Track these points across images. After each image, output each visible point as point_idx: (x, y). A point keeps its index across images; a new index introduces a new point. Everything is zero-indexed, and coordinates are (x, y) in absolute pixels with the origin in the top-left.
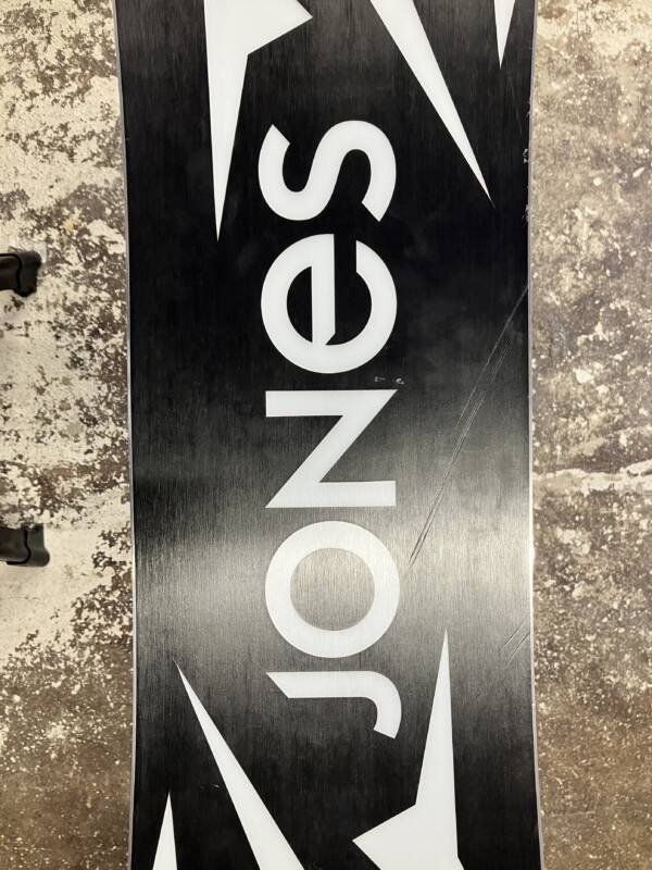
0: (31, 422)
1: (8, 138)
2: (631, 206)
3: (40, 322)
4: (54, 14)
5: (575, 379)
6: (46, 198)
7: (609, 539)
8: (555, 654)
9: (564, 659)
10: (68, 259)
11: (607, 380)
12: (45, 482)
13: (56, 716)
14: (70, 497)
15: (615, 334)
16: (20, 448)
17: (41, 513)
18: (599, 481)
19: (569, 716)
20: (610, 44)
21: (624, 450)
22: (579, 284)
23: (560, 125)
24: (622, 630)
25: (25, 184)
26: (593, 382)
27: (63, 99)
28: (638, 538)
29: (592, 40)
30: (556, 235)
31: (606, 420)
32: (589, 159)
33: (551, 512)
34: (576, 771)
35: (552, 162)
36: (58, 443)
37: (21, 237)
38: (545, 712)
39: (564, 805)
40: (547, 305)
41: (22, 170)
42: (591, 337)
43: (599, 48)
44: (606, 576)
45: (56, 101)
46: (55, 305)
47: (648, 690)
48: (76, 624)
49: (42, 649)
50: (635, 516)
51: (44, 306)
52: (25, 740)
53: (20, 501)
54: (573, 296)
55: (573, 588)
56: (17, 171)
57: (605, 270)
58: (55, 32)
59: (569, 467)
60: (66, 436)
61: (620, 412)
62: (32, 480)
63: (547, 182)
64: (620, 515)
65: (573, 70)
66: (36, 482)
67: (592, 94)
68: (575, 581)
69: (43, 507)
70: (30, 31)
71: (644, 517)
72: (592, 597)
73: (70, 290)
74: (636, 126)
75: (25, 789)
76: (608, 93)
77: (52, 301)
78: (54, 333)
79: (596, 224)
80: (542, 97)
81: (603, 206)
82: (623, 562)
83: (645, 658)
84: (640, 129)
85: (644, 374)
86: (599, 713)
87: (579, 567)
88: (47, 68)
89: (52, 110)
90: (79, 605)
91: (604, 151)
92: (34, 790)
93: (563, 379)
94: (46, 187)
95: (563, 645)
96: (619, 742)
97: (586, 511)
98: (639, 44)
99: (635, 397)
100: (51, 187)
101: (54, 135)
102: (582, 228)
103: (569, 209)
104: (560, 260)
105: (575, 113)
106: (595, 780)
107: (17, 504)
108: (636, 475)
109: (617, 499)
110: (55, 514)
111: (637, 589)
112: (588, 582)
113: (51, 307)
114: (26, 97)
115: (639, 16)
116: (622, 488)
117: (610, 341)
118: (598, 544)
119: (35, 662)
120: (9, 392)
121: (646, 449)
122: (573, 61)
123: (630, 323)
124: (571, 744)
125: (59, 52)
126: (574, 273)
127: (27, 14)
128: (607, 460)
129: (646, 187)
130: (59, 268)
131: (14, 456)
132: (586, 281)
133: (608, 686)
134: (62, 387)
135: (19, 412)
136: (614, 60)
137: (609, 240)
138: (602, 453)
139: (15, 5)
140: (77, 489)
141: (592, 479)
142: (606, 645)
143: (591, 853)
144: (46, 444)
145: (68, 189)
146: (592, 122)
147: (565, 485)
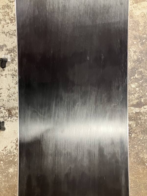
0: (6, 97)
1: (2, 33)
2: (143, 48)
3: (9, 74)
4: (13, 6)
5: (131, 85)
6: (11, 46)
7: (140, 123)
10: (16, 60)
11: (138, 87)
12: (9, 111)
13: (11, 166)
14: (15, 114)
15: (140, 77)
16: (4, 103)
17: (8, 119)
20: (137, 13)
22: (132, 65)
24: (143, 144)
25: (6, 43)
26: (135, 87)
28: (146, 123)
29: (133, 12)
31: (139, 96)
32: (133, 38)
34: (133, 178)
36: (13, 102)
37: (5, 55)
41: (5, 40)
42: (134, 77)
43: (135, 14)
44: (139, 132)
45: (13, 25)
48: (16, 144)
49: (8, 150)
50: (146, 118)
51: (10, 70)
52: (4, 172)
53: (3, 115)
54: (130, 68)
55: (132, 135)
57: (137, 62)
58: (13, 9)
59: (130, 107)
60: (15, 100)
61: (142, 94)
62: (6, 110)
64: (142, 118)
66: (7, 111)
67: (133, 23)
68: (132, 133)
69: (9, 117)
70: (8, 9)
72: (136, 137)
76: (137, 23)
77: (12, 69)
79: (135, 52)
81: (136, 48)
82: (143, 128)
84: (144, 31)
85: (146, 85)
86: (139, 164)
87: (133, 130)
88: (12, 17)
89: (12, 27)
90: (17, 140)
91: (136, 36)
92: (5, 184)
93: (129, 87)
94: (11, 44)
96: (143, 171)
97: (134, 117)
98: (143, 13)
99: (145, 91)
100: (12, 44)
101: (13, 32)
102: (132, 53)
105: (130, 28)
106: (138, 180)
107: (3, 116)
108: (145, 108)
109: (141, 114)
110: (12, 118)
111: (146, 135)
112: (135, 133)
113: (11, 71)
114: (7, 24)
115: (143, 7)
116: (142, 111)
117: (139, 78)
118: (137, 124)
119: (6, 154)
120: (1, 90)
123: (143, 74)
125: (14, 14)
127: (7, 6)
128: (139, 105)
129: (146, 44)
130: (13, 62)
131: (2, 105)
133: (140, 158)
134: (14, 89)
135: (4, 95)
136: (138, 16)
137: (138, 56)
138: (138, 103)
139: (5, 4)
140: (17, 112)
141: (136, 109)
142: (140, 148)
144: (10, 102)
145: (16, 44)
146: (133, 30)
147: (130, 111)
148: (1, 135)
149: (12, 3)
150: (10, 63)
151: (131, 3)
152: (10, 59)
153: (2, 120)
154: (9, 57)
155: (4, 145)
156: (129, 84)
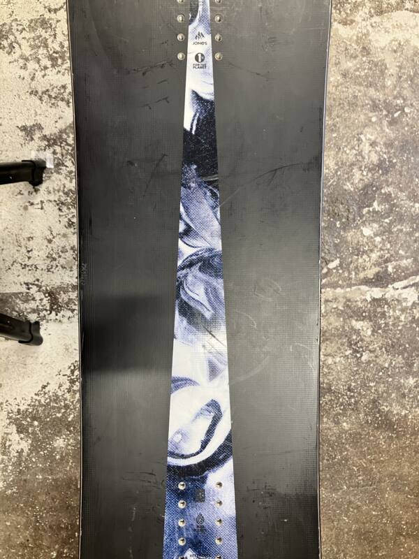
0: (44, 260)
1: (31, 94)
2: (393, 133)
3: (51, 201)
4: (58, 21)
5: (362, 233)
6: (53, 128)
7: (383, 325)
8: (352, 394)
9: (357, 397)
10: (66, 164)
11: (380, 234)
12: (52, 295)
13: (59, 433)
14: (67, 304)
15: (385, 208)
16: (38, 274)
17: (51, 313)
18: (377, 293)
19: (360, 430)
20: (380, 41)
21: (391, 274)
22: (364, 178)
23: (353, 87)
24: (390, 380)
25: (41, 120)
26: (372, 235)
27: (63, 71)
28: (399, 325)
29: (370, 38)
30: (350, 150)
31: (379, 256)
32: (369, 106)
33: (349, 311)
34: (364, 463)
35: (348, 108)
36: (60, 272)
37: (38, 150)
38: (347, 428)
39: (358, 483)
40: (346, 190)
41: (39, 112)
42: (371, 209)
43: (374, 43)
44: (381, 349)
45: (59, 72)
46: (59, 192)
47: (406, 414)
49: (51, 394)
50: (398, 313)
51: (52, 191)
52: (40, 448)
53: (37, 306)
54: (360, 185)
55: (362, 355)
56: (36, 113)
57: (378, 170)
58: (58, 31)
59: (360, 284)
60: (65, 268)
61: (388, 252)
62: (44, 294)
63: (345, 120)
64: (389, 312)
65: (360, 55)
66: (47, 295)
67: (370, 69)
68: (363, 351)
69: (51, 310)
70: (44, 31)
71: (403, 314)
72: (373, 361)
73: (67, 182)
74: (395, 87)
75: (41, 477)
76: (381, 68)
77: (56, 188)
78: (57, 207)
79: (373, 144)
80: (342, 70)
81: (377, 133)
82: (391, 339)
83: (404, 396)
84: (398, 89)
85: (401, 231)
86: (377, 428)
87: (365, 343)
88: (54, 52)
89: (57, 77)
90: (72, 368)
91: (377, 101)
92: (45, 478)
93: (356, 234)
94: (52, 122)
95: (357, 389)
96: (390, 445)
97: (369, 310)
98: (397, 40)
99: (396, 243)
100: (56, 122)
101: (58, 91)
102: (365, 146)
103: (358, 135)
104: (352, 165)
105: (361, 80)
106: (376, 468)
107: (36, 308)
108: (398, 289)
109: (387, 303)
110: (59, 314)
111: (399, 355)
112: (371, 351)
113: (56, 192)
114: (42, 70)
115: (397, 25)
116: (389, 296)
117: (382, 212)
118: (376, 329)
119: (46, 402)
120: (31, 242)
121: (403, 274)
122: (360, 50)
123: (393, 201)
124: (362, 447)
125: (61, 43)
126: (361, 172)
127: (42, 21)
128: (381, 280)
129: (401, 122)
130: (61, 169)
131: (34, 279)
132: (368, 177)
133: (383, 412)
134: (62, 239)
135: (37, 253)
136: (383, 49)
137: (381, 153)
138: (377, 276)
139: (36, 16)
140: (72, 299)
141: (372, 291)
142: (382, 388)
143: (374, 511)
144: (53, 272)
145: (66, 123)
146: (371, 85)
147: (357, 295)
148: (32, 357)
149: (55, 13)
150: (52, 173)
151: (366, 13)
152: (52, 162)
153: (33, 318)
154: (48, 158)
155: (39, 382)
156: (357, 227)
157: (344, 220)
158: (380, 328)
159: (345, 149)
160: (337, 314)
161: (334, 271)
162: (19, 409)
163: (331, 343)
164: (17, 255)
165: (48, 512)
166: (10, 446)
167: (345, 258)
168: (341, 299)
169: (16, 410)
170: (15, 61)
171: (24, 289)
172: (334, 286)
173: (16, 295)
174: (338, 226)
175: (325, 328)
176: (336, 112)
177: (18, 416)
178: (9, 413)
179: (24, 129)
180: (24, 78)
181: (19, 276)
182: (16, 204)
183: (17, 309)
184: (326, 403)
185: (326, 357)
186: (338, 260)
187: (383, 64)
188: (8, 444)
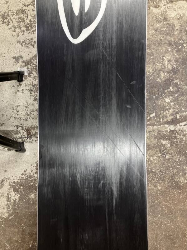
0: (24, 115)
1: (18, 42)
2: (178, 56)
3: (27, 89)
4: (29, 10)
5: (165, 101)
6: (27, 57)
7: (175, 143)
8: (162, 173)
9: (164, 175)
10: (33, 73)
11: (173, 101)
12: (28, 131)
13: (32, 192)
14: (35, 135)
15: (175, 89)
16: (21, 122)
17: (27, 139)
18: (172, 128)
19: (166, 190)
20: (172, 14)
21: (178, 119)
22: (166, 76)
23: (160, 35)
24: (179, 167)
25: (22, 54)
26: (170, 102)
27: (31, 32)
28: (183, 142)
29: (167, 13)
30: (159, 64)
31: (173, 112)
32: (167, 44)
33: (160, 136)
34: (168, 204)
35: (158, 45)
36: (31, 120)
37: (21, 67)
38: (159, 189)
39: (165, 213)
40: (157, 82)
41: (21, 50)
42: (169, 90)
43: (169, 15)
44: (174, 153)
45: (29, 32)
46: (30, 85)
47: (186, 182)
48: (37, 168)
49: (28, 174)
50: (182, 137)
51: (27, 85)
52: (24, 198)
53: (22, 136)
54: (164, 79)
55: (166, 156)
57: (172, 73)
58: (29, 15)
59: (164, 124)
60: (33, 119)
61: (177, 109)
62: (25, 130)
63: (156, 50)
64: (178, 136)
65: (162, 21)
66: (26, 131)
67: (168, 27)
68: (166, 154)
69: (28, 137)
70: (23, 15)
71: (184, 137)
72: (171, 158)
73: (33, 81)
74: (179, 35)
75: (24, 211)
77: (29, 84)
78: (30, 92)
79: (169, 61)
80: (155, 28)
81: (171, 56)
82: (179, 149)
83: (185, 174)
84: (180, 36)
85: (183, 99)
86: (174, 189)
87: (167, 150)
88: (27, 24)
89: (28, 35)
90: (37, 163)
91: (171, 42)
92: (26, 211)
93: (162, 101)
94: (27, 55)
95: (164, 171)
96: (179, 196)
97: (169, 135)
98: (179, 14)
99: (181, 105)
100: (29, 54)
101: (29, 41)
102: (166, 62)
103: (162, 57)
104: (160, 70)
105: (163, 32)
106: (173, 207)
108: (182, 126)
109: (177, 132)
110: (31, 139)
111: (183, 156)
112: (169, 154)
113: (29, 85)
115: (179, 7)
116: (178, 129)
117: (174, 91)
118: (172, 144)
119: (26, 178)
120: (18, 108)
121: (184, 119)
122: (162, 19)
123: (179, 86)
124: (167, 198)
125: (30, 20)
126: (164, 74)
127: (22, 11)
128: (174, 122)
129: (182, 51)
130: (31, 75)
131: (20, 124)
133: (176, 181)
134: (32, 106)
135: (21, 112)
136: (173, 18)
137: (173, 65)
138: (173, 120)
139: (19, 8)
140: (37, 132)
141: (170, 127)
142: (175, 170)
143: (173, 226)
144: (28, 121)
145: (33, 55)
146: (168, 34)
147: (163, 129)
148: (19, 158)
149: (27, 7)
150: (27, 77)
151: (165, 2)
152: (27, 72)
153: (20, 140)
154: (25, 70)
155: (23, 169)
156: (163, 98)
157: (157, 95)
158: (174, 144)
159: (157, 63)
160: (154, 137)
161: (153, 118)
162: (14, 181)
163: (152, 151)
164: (12, 113)
165: (27, 227)
166: (11, 197)
167: (158, 112)
168: (156, 131)
169: (13, 182)
170: (10, 28)
171: (16, 128)
172: (153, 125)
173: (12, 131)
174: (154, 98)
175: (149, 144)
176: (152, 47)
177: (14, 184)
178: (10, 183)
179: (15, 58)
180: (14, 36)
181: (13, 123)
182: (12, 91)
183: (13, 137)
184: (150, 177)
185: (150, 157)
186: (154, 113)
187: (173, 25)
188: (10, 196)
